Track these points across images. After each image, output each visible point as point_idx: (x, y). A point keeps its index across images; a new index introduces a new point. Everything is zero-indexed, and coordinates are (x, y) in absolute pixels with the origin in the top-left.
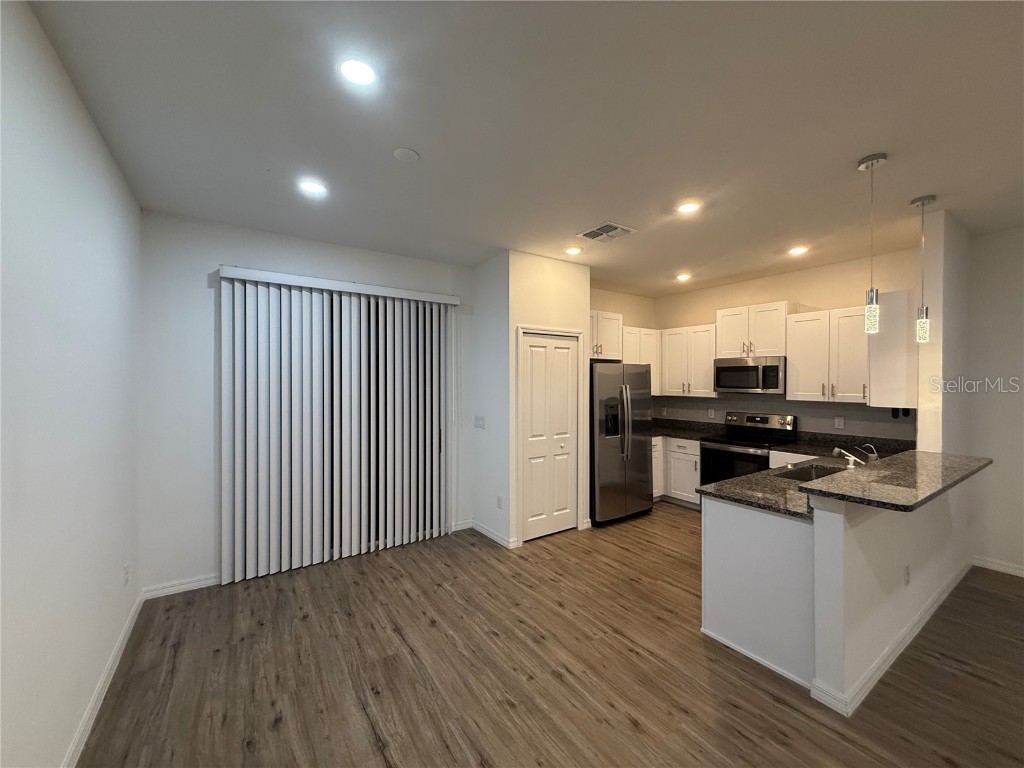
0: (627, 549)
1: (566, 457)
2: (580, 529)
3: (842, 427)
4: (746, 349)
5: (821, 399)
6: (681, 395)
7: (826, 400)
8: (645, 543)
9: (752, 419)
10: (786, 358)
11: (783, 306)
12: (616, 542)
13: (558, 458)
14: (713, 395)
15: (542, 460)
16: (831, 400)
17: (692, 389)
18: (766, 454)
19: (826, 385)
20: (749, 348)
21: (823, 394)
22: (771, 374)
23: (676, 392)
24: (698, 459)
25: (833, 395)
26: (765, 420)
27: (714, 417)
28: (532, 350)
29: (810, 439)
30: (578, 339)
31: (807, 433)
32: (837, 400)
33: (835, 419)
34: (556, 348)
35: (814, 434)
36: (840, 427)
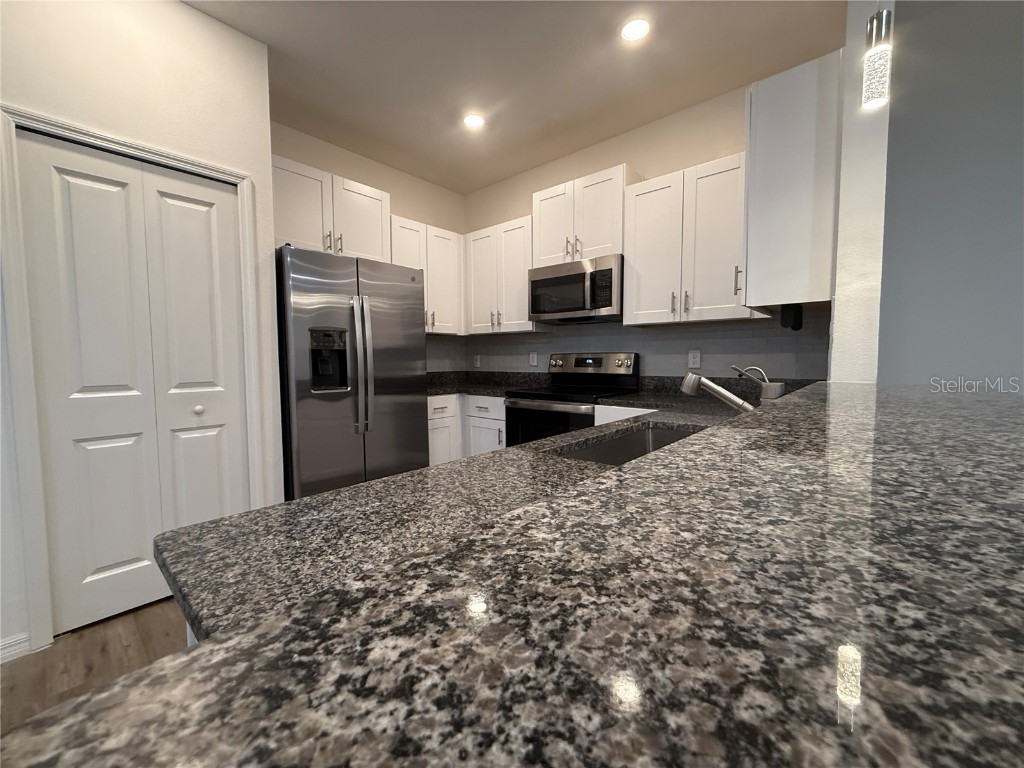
1: (213, 432)
3: (699, 365)
4: (570, 250)
5: (670, 319)
6: (490, 331)
7: (677, 320)
9: (581, 362)
10: (622, 257)
11: (619, 172)
13: (183, 436)
14: (529, 326)
15: (129, 442)
16: (684, 319)
17: (504, 322)
18: (590, 411)
19: (677, 294)
20: (573, 246)
21: (673, 310)
22: (602, 284)
23: (482, 327)
24: (503, 426)
25: (687, 310)
26: (598, 362)
27: (535, 363)
28: (69, 182)
29: (656, 387)
30: (237, 190)
31: (652, 378)
32: (692, 318)
33: (687, 353)
34: (163, 194)
35: (661, 379)
36: (695, 366)
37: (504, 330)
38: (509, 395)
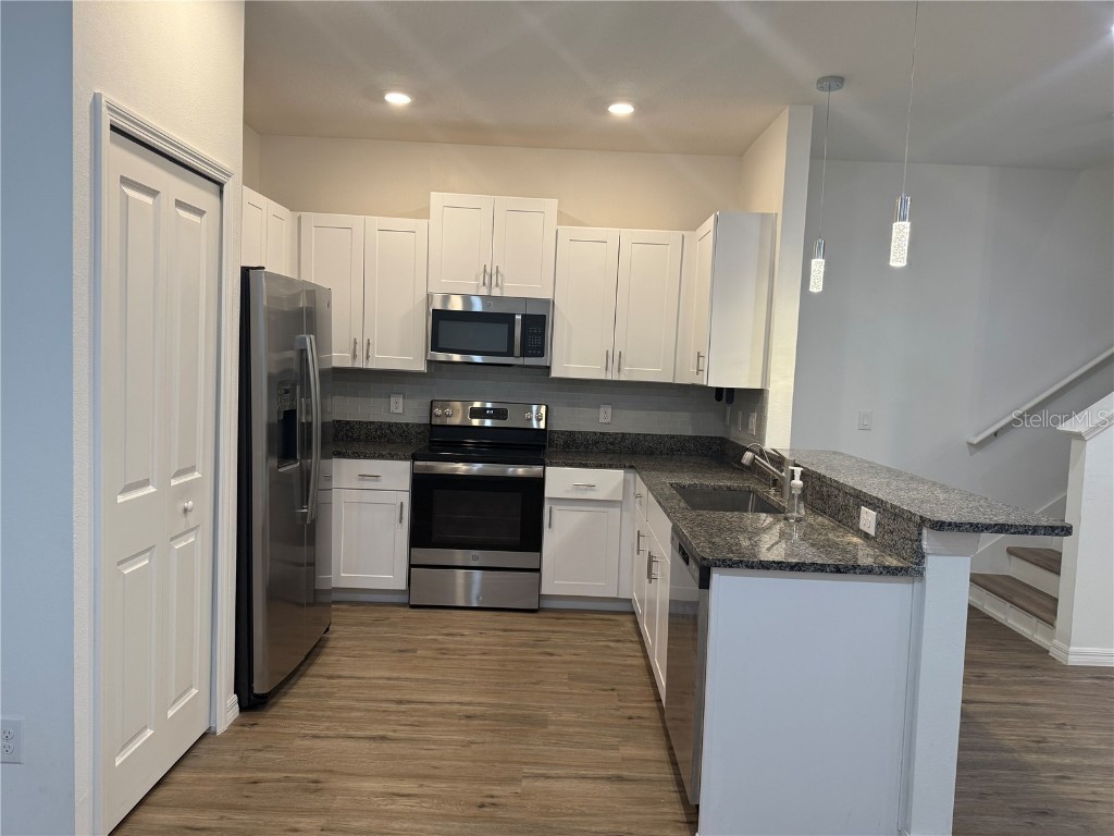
0: (383, 738)
1: (192, 538)
2: (220, 731)
3: (609, 420)
4: (487, 281)
5: (601, 376)
7: (609, 378)
8: (393, 707)
9: (478, 412)
10: (554, 303)
11: (551, 206)
12: (343, 731)
14: (421, 366)
16: (615, 378)
17: (374, 353)
19: (611, 353)
20: (493, 278)
21: (606, 368)
22: (535, 331)
24: (406, 498)
25: (619, 369)
26: (502, 413)
27: (402, 411)
28: (127, 196)
29: (566, 443)
30: (221, 192)
31: (563, 433)
32: (623, 378)
33: (599, 407)
34: (179, 204)
35: (571, 433)
36: (606, 421)
37: (372, 365)
38: (414, 458)
